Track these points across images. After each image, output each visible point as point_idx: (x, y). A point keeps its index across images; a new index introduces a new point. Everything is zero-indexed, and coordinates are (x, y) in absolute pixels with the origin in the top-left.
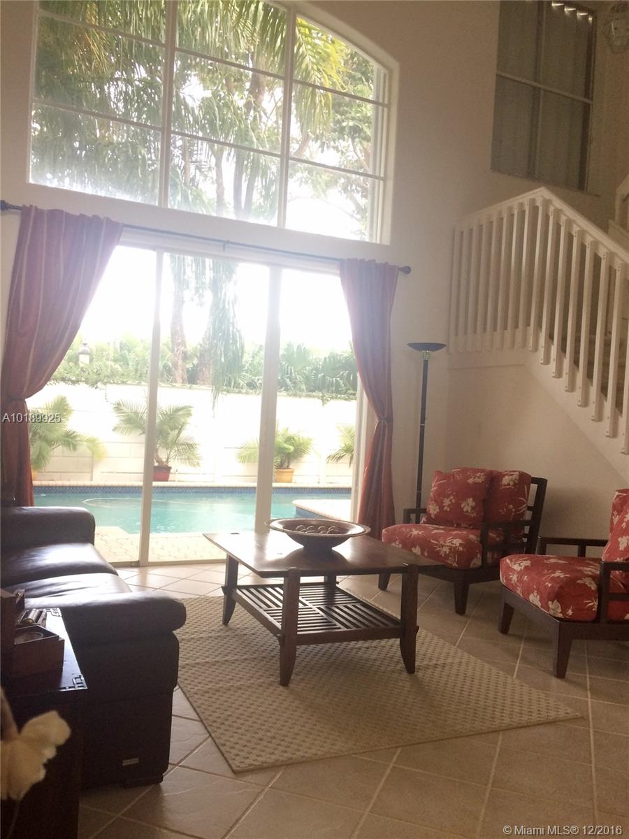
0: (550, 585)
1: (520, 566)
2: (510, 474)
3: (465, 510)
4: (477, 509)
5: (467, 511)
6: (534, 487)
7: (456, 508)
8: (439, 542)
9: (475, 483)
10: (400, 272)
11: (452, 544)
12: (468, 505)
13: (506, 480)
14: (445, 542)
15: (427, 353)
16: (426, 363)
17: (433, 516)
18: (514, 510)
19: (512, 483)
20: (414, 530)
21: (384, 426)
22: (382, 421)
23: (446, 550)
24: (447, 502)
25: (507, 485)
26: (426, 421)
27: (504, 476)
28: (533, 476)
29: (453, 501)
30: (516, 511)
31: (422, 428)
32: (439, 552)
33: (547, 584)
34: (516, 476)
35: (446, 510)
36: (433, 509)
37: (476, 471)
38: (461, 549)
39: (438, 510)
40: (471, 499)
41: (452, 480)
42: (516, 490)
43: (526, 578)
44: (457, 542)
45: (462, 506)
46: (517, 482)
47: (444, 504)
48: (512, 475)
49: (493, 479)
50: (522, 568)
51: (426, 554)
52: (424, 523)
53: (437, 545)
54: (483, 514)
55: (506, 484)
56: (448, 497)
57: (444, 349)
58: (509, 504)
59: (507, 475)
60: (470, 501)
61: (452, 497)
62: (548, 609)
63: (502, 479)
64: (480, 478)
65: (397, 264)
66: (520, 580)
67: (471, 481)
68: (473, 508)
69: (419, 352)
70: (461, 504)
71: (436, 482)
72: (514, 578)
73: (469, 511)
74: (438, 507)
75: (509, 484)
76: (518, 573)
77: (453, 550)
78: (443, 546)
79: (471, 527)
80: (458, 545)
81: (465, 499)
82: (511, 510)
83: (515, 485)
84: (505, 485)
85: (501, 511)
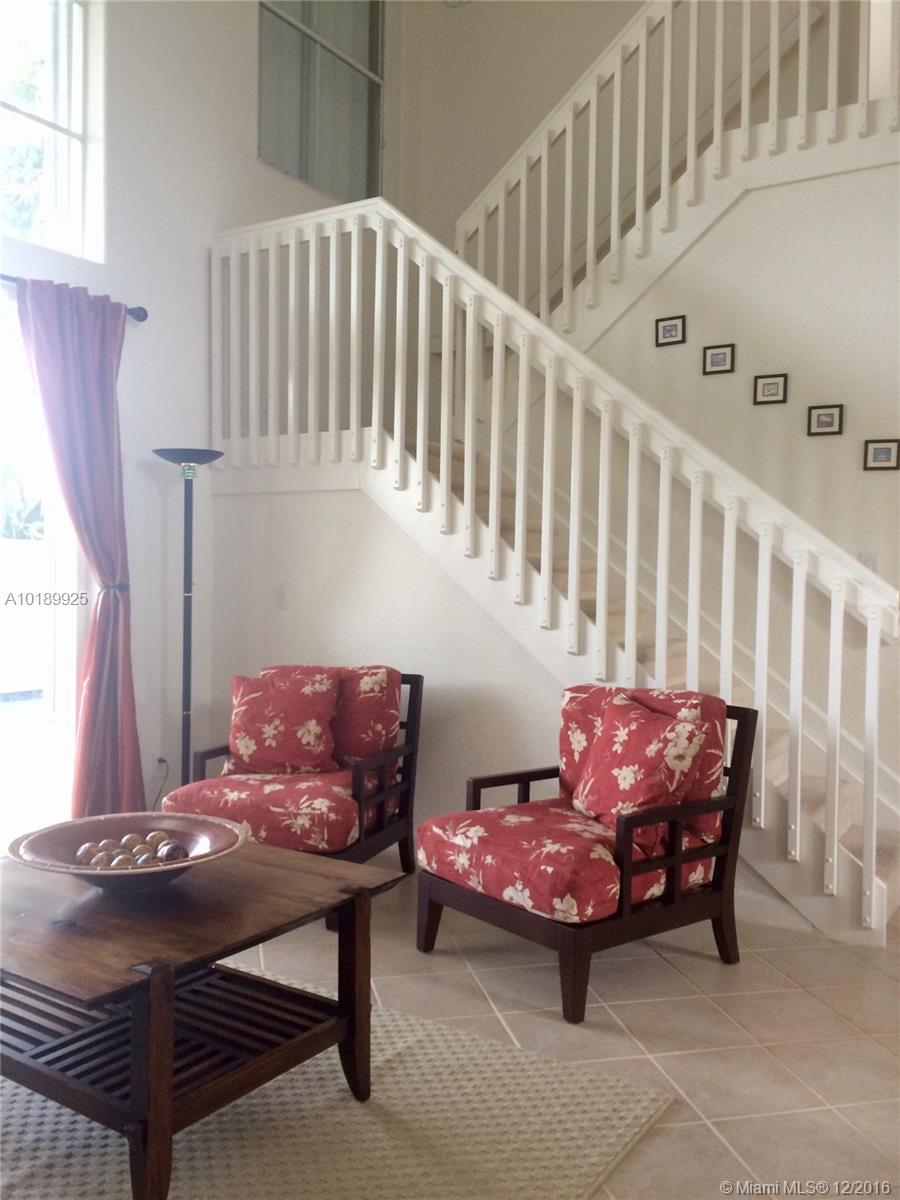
0: (550, 870)
1: (467, 837)
2: (372, 670)
3: (304, 742)
4: (324, 737)
5: (308, 744)
6: (406, 688)
7: (288, 738)
8: (286, 808)
9: (315, 694)
10: (129, 317)
11: (314, 809)
12: (310, 733)
13: (366, 684)
14: (298, 807)
15: (190, 468)
16: (189, 484)
17: (246, 759)
18: (384, 732)
19: (377, 688)
20: (227, 790)
21: (116, 600)
22: (112, 591)
23: (303, 821)
24: (269, 731)
25: (370, 692)
26: (194, 587)
27: (361, 676)
28: (403, 673)
29: (282, 728)
30: (387, 734)
31: (188, 602)
32: (289, 827)
33: (543, 867)
34: (382, 675)
35: (270, 746)
36: (245, 747)
37: (310, 672)
38: (332, 816)
39: (255, 748)
40: (314, 722)
41: (272, 689)
42: (384, 698)
43: (489, 859)
44: (322, 805)
45: (299, 735)
46: (384, 685)
47: (266, 736)
48: (376, 674)
49: (344, 681)
50: (475, 841)
51: (263, 834)
52: (231, 772)
53: (283, 815)
54: (333, 744)
55: (367, 689)
56: (270, 721)
57: (221, 459)
58: (376, 722)
59: (366, 674)
60: (313, 726)
61: (277, 722)
62: (553, 910)
63: (358, 683)
64: (322, 685)
65: (123, 302)
66: (476, 863)
67: (307, 690)
68: (318, 737)
69: (174, 465)
70: (297, 731)
71: (243, 696)
72: (462, 861)
73: (312, 742)
74: (253, 741)
75: (372, 690)
76: (470, 851)
77: (318, 820)
78: (296, 816)
79: (318, 770)
80: (325, 810)
81: (302, 723)
82: (378, 734)
83: (382, 690)
84: (366, 692)
85: (364, 736)
